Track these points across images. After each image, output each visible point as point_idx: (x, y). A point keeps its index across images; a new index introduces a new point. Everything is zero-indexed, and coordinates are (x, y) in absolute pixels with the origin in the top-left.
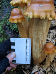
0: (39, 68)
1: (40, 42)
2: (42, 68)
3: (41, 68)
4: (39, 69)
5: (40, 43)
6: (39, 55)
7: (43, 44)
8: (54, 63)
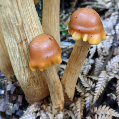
0: (37, 112)
1: (17, 34)
2: (45, 112)
3: (42, 111)
4: (38, 114)
5: (18, 38)
6: (24, 74)
7: (26, 40)
8: (79, 99)
